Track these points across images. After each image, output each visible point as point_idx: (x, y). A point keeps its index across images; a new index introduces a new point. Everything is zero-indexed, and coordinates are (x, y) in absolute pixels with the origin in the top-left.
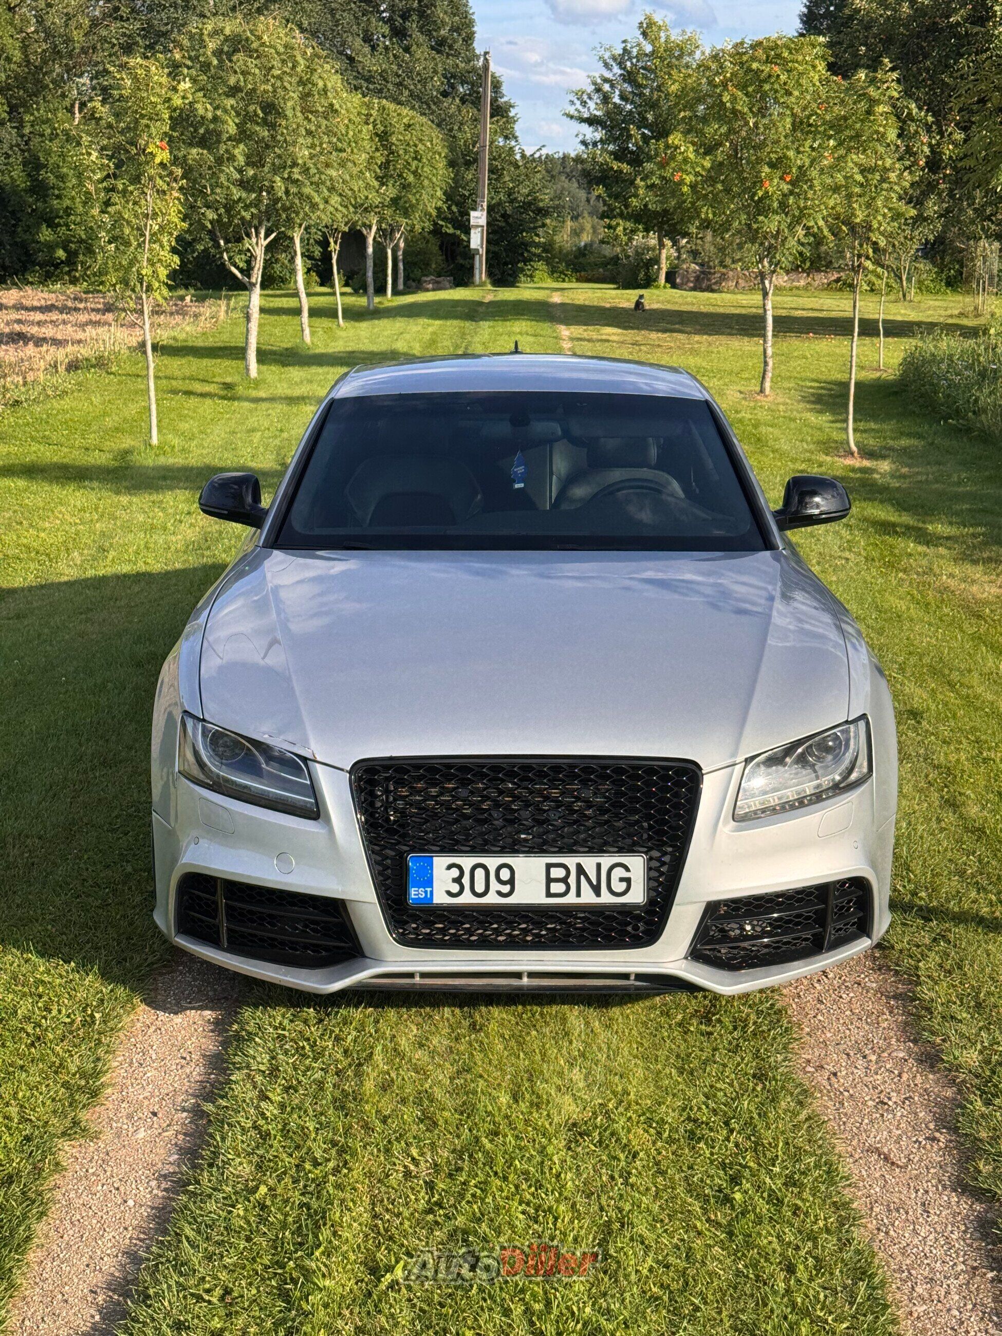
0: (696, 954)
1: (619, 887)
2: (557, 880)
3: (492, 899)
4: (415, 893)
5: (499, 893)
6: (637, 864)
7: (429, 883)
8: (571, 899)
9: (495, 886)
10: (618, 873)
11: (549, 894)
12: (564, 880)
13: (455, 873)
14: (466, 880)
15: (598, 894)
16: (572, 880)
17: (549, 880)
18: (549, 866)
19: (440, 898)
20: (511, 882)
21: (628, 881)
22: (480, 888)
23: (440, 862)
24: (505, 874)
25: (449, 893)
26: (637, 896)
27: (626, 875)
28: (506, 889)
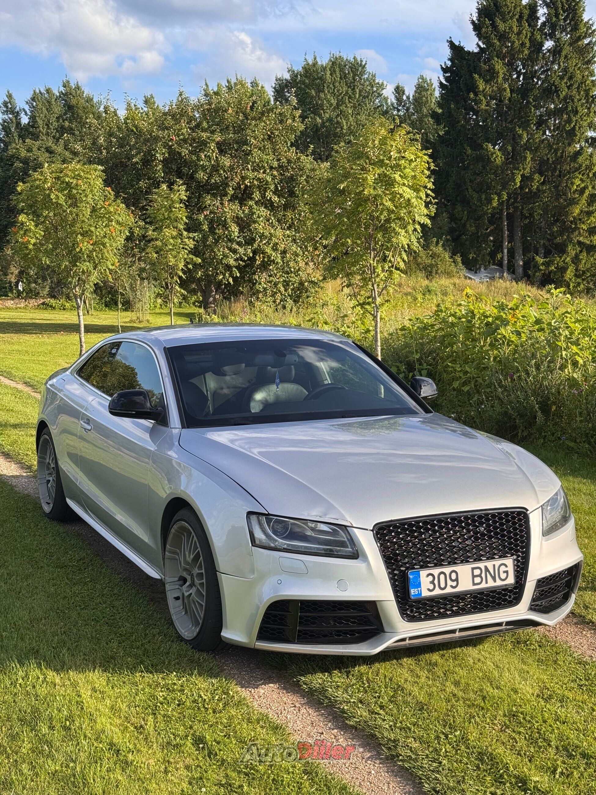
0: (533, 608)
1: (503, 576)
2: (477, 576)
3: (449, 590)
4: (413, 592)
5: (452, 586)
6: (509, 562)
7: (419, 585)
8: (483, 585)
9: (450, 583)
10: (503, 568)
11: (474, 584)
12: (480, 576)
13: (431, 578)
14: (436, 582)
15: (495, 581)
16: (483, 575)
17: (474, 576)
18: (473, 569)
19: (425, 593)
20: (457, 580)
21: (507, 572)
22: (443, 585)
23: (423, 573)
24: (454, 576)
25: (429, 590)
26: (511, 580)
27: (506, 569)
28: (454, 584)
